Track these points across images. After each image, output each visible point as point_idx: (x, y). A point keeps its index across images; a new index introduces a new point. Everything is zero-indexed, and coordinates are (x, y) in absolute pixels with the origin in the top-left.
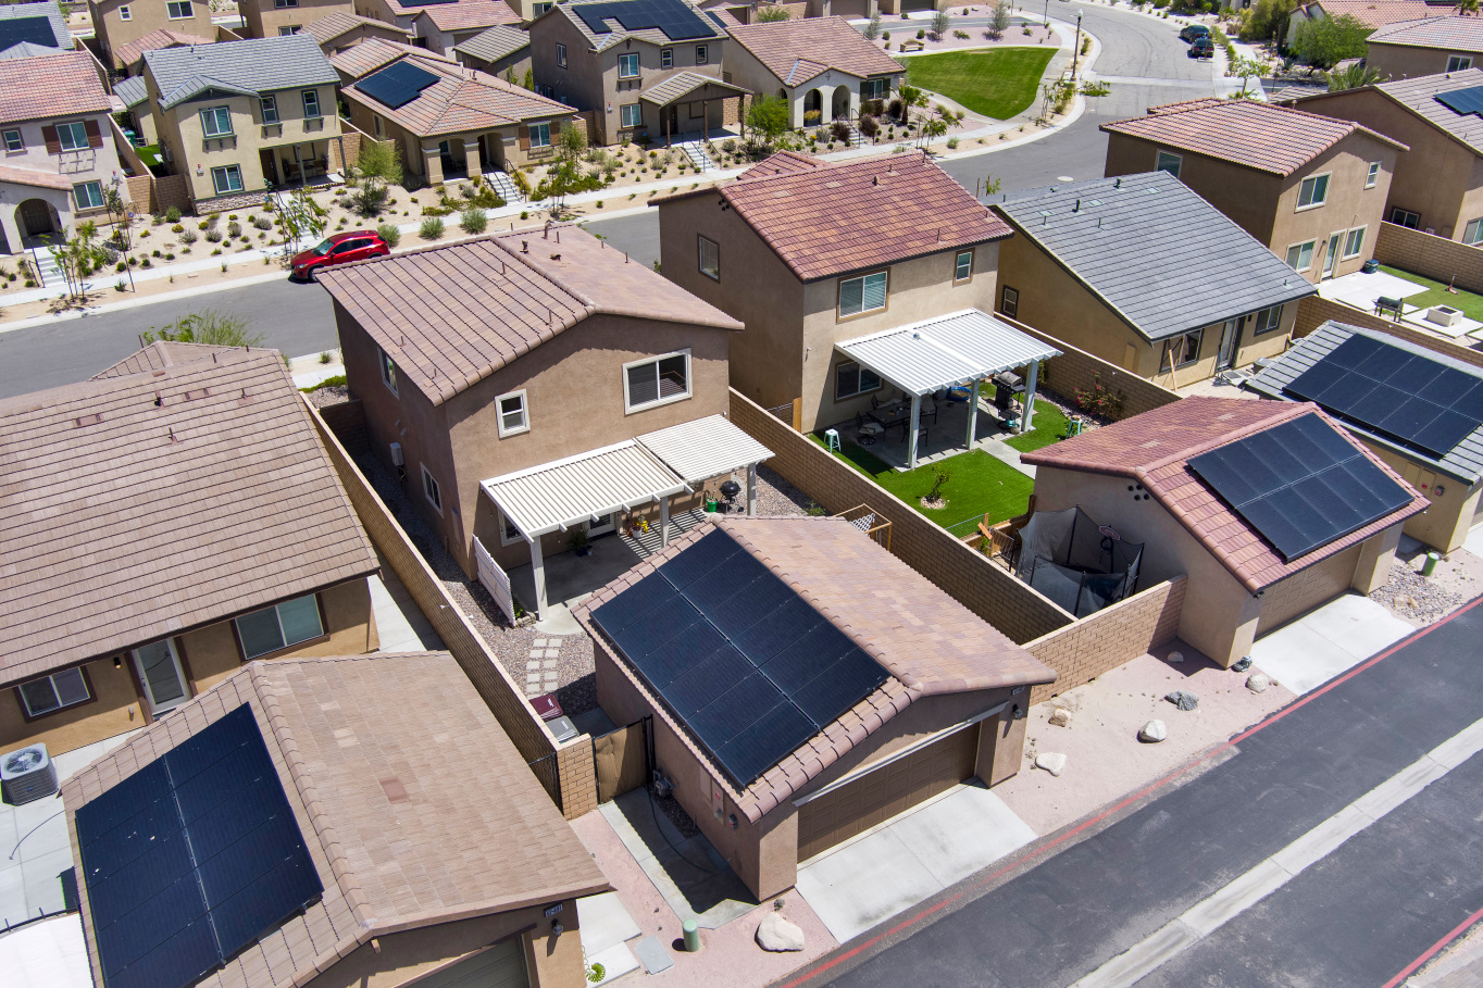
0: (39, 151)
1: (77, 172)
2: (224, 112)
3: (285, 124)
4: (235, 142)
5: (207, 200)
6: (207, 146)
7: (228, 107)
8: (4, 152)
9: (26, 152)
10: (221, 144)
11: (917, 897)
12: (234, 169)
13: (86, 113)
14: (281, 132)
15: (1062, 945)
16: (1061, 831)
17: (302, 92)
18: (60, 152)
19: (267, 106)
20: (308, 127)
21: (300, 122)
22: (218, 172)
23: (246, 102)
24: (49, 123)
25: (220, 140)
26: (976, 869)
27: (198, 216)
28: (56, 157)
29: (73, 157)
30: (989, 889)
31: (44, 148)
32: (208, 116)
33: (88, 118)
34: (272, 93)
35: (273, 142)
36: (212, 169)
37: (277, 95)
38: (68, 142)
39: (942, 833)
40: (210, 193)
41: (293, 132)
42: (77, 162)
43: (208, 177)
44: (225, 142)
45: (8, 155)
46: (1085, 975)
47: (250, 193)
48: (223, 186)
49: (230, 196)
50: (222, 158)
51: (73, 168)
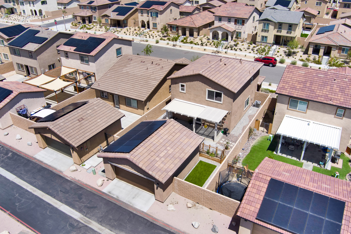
0: (233, 23)
1: (238, 29)
2: (268, 24)
3: (282, 31)
4: (268, 31)
5: (258, 42)
6: (262, 31)
7: (269, 23)
8: (227, 22)
9: (231, 23)
10: (265, 31)
11: (119, 198)
12: (266, 37)
13: (243, 18)
14: (281, 32)
15: (116, 224)
16: (150, 216)
17: (289, 24)
18: (236, 25)
19: (280, 26)
20: (287, 33)
21: (286, 31)
22: (263, 37)
23: (274, 23)
24: (236, 19)
25: (265, 30)
26: (131, 205)
27: (256, 45)
28: (235, 25)
29: (238, 26)
30: (126, 208)
31: (234, 23)
32: (265, 24)
33: (243, 19)
34: (282, 23)
35: (279, 34)
36: (262, 36)
37: (283, 24)
38: (238, 23)
39: (138, 196)
40: (260, 41)
41: (284, 33)
42: (239, 27)
43: (260, 37)
44: (266, 31)
45: (228, 23)
46: (109, 229)
47: (268, 43)
48: (263, 40)
49: (263, 43)
50: (264, 34)
51: (237, 28)
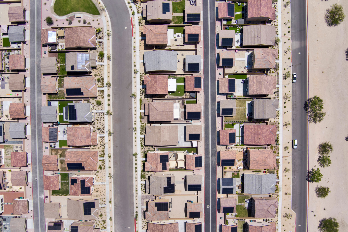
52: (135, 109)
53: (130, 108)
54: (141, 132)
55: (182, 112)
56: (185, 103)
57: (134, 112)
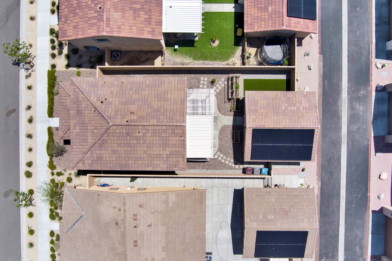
15: (336, 118)
52: (30, 113)
53: (11, 108)
54: (51, 211)
55: (223, 129)
56: (237, 88)
57: (24, 127)
